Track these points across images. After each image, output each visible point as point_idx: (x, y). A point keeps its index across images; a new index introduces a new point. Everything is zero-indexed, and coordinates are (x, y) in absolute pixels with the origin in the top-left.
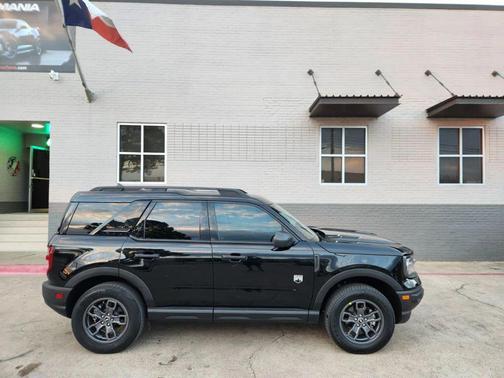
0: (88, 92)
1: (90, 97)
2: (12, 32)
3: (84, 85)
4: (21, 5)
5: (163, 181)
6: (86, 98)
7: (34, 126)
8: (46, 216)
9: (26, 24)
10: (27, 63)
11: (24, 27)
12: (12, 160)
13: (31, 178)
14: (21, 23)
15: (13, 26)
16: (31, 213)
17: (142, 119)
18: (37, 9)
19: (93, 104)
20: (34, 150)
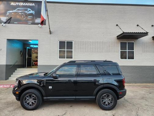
0: (50, 31)
1: (50, 33)
2: (26, 12)
3: (50, 29)
4: (29, 4)
5: (72, 58)
6: (49, 33)
7: (29, 41)
8: (37, 69)
9: (30, 10)
10: (31, 22)
11: (30, 11)
12: (21, 52)
13: (27, 57)
14: (29, 9)
15: (26, 10)
16: (27, 68)
17: (66, 39)
18: (34, 5)
19: (51, 35)
20: (28, 49)
